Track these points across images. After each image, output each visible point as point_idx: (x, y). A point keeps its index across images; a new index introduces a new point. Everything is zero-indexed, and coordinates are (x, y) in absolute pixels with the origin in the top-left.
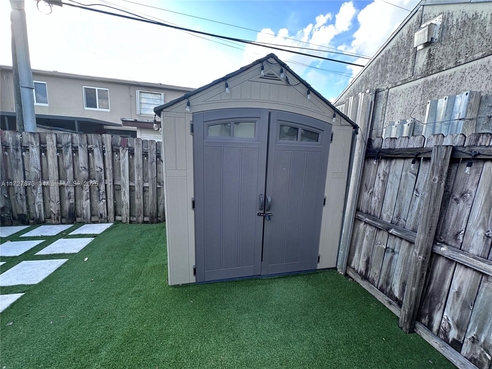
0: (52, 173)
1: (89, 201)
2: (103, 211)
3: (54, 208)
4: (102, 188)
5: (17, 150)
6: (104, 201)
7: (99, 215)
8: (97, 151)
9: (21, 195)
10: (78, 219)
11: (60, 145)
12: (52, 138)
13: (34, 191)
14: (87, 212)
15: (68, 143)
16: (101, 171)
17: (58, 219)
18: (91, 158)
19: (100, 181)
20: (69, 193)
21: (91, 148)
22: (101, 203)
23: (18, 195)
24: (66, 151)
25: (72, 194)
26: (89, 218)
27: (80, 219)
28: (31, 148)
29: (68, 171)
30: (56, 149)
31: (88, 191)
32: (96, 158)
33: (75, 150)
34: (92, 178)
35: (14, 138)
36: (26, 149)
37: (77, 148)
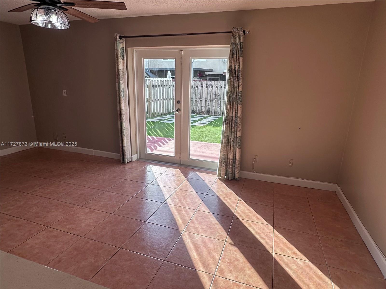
0: (204, 96)
1: (214, 107)
2: (219, 111)
3: (203, 109)
4: (219, 102)
5: (195, 88)
6: (220, 107)
7: (217, 113)
8: (219, 88)
9: (194, 104)
10: (210, 114)
11: (207, 86)
12: (205, 83)
13: (198, 102)
14: (213, 112)
15: (210, 85)
16: (220, 95)
17: (204, 113)
18: (217, 90)
19: (219, 99)
20: (208, 104)
21: (217, 86)
22: (219, 108)
23: (193, 104)
24: (209, 87)
25: (209, 104)
26: (214, 114)
27: (211, 114)
28: (198, 87)
29: (209, 95)
30: (206, 87)
31: (214, 103)
32: (219, 90)
33: (212, 87)
34: (216, 98)
35: (195, 83)
36: (197, 87)
37: (213, 86)
